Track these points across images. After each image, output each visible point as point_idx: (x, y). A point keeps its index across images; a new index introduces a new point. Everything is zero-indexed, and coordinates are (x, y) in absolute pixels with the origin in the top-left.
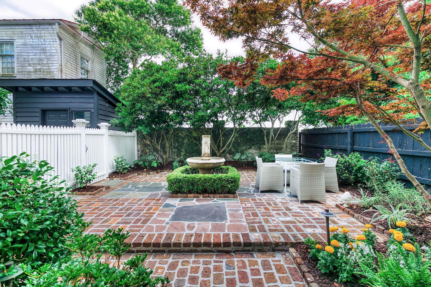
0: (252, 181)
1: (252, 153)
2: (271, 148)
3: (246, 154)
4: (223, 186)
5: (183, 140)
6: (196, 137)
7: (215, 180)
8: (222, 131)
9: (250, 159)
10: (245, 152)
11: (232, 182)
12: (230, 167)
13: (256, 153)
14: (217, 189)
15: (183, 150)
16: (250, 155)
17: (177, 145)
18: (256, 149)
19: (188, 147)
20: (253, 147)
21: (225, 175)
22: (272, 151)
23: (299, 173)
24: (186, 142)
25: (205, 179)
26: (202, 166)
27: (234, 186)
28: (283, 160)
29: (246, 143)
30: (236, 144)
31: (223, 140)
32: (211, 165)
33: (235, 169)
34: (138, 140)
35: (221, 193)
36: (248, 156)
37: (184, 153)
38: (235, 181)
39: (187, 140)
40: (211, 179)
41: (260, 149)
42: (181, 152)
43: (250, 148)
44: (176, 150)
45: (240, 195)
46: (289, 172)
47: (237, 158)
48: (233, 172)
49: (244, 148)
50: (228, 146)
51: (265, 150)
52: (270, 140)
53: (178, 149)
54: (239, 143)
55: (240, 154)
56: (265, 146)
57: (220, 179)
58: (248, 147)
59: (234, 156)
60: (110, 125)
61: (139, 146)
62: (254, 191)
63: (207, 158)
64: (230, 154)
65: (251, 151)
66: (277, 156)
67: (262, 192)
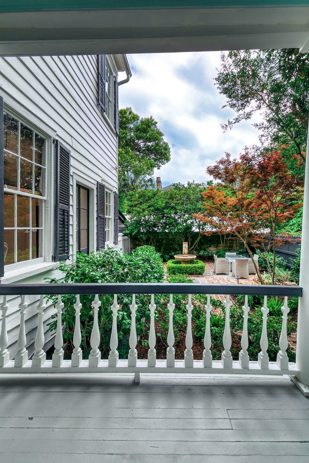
0: (212, 269)
1: (212, 250)
2: (225, 246)
3: (208, 251)
4: (196, 271)
5: (162, 241)
6: (171, 239)
7: (192, 268)
8: (190, 235)
9: (210, 255)
10: (207, 249)
11: (201, 269)
12: (198, 260)
13: (214, 250)
14: (193, 272)
15: (162, 248)
16: (210, 252)
17: (158, 244)
18: (214, 247)
19: (166, 246)
20: (212, 245)
21: (197, 265)
22: (226, 248)
23: (235, 264)
24: (164, 242)
25: (187, 267)
26: (184, 260)
27: (202, 271)
28: (229, 256)
29: (207, 243)
30: (201, 243)
31: (191, 241)
32: (189, 260)
33: (201, 261)
34: (131, 241)
35: (195, 274)
36: (209, 253)
37: (163, 250)
38: (203, 268)
39: (165, 241)
40: (190, 267)
41: (217, 247)
42: (161, 249)
43: (210, 246)
44: (157, 248)
45: (205, 276)
46: (231, 263)
47: (201, 254)
48: (201, 263)
49: (206, 246)
50: (195, 246)
51: (221, 248)
52: (224, 241)
53: (159, 248)
54: (202, 243)
55: (203, 251)
56: (221, 245)
57: (195, 267)
58: (208, 245)
59: (199, 252)
60: (123, 234)
61: (132, 245)
62: (213, 274)
63: (186, 255)
64: (196, 251)
65: (211, 248)
66: (227, 253)
67: (217, 274)
